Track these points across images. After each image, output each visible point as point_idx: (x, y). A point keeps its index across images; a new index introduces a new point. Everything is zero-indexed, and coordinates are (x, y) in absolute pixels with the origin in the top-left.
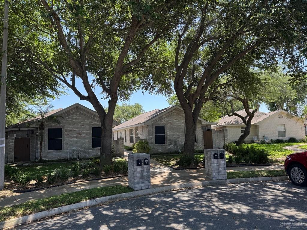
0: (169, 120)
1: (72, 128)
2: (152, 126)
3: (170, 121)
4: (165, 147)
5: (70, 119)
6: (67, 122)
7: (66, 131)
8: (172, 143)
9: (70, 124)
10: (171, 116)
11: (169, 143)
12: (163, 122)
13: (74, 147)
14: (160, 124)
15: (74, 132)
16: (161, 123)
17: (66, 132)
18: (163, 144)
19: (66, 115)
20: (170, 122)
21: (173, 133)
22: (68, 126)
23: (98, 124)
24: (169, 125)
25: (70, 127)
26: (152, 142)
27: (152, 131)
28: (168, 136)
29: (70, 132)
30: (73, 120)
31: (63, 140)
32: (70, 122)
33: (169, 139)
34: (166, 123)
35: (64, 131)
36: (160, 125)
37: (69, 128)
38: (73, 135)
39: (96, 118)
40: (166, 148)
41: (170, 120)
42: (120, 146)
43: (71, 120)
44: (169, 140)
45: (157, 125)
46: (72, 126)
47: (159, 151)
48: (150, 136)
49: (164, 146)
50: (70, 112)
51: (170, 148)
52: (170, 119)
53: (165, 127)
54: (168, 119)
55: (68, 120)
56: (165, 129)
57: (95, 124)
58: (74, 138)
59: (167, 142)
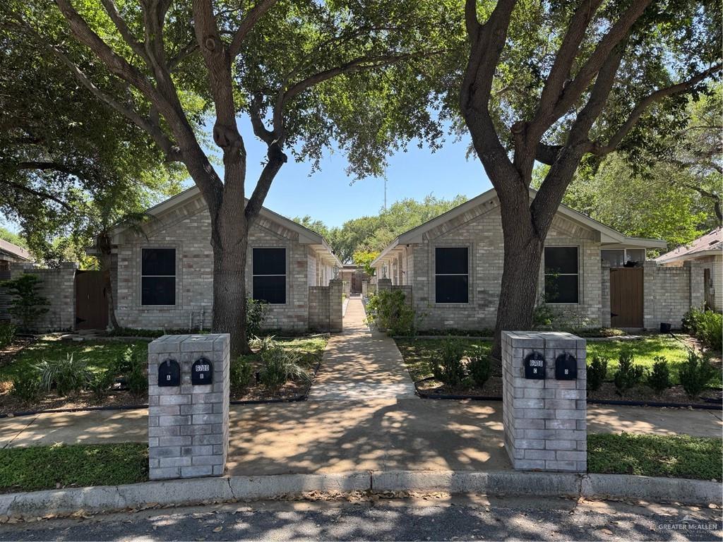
0: (482, 231)
1: (198, 249)
2: (426, 248)
3: (486, 234)
4: (466, 313)
5: (196, 224)
6: (188, 231)
7: (186, 256)
8: (490, 302)
9: (194, 238)
10: (493, 217)
11: (482, 302)
12: (461, 234)
13: (205, 300)
14: (453, 240)
15: (206, 259)
16: (457, 238)
17: (184, 259)
18: (462, 305)
19: (186, 213)
20: (487, 237)
21: (495, 272)
22: (190, 243)
23: (268, 238)
24: (482, 244)
25: (196, 245)
26: (426, 296)
27: (426, 262)
28: (480, 279)
29: (195, 259)
30: (203, 228)
31: (177, 280)
32: (196, 231)
33: (483, 289)
34: (472, 238)
35: (181, 256)
36: (454, 245)
37: (192, 249)
38: (202, 267)
39: (262, 222)
40: (469, 316)
41: (489, 231)
42: (331, 304)
43: (197, 228)
44: (480, 292)
45: (443, 246)
46: (201, 243)
47: (446, 323)
48: (419, 279)
49: (465, 309)
50: (195, 206)
51: (483, 316)
52: (489, 228)
53: (470, 252)
54: (480, 227)
55: (189, 228)
56: (470, 258)
57: (259, 239)
58: (205, 276)
59: (475, 296)
